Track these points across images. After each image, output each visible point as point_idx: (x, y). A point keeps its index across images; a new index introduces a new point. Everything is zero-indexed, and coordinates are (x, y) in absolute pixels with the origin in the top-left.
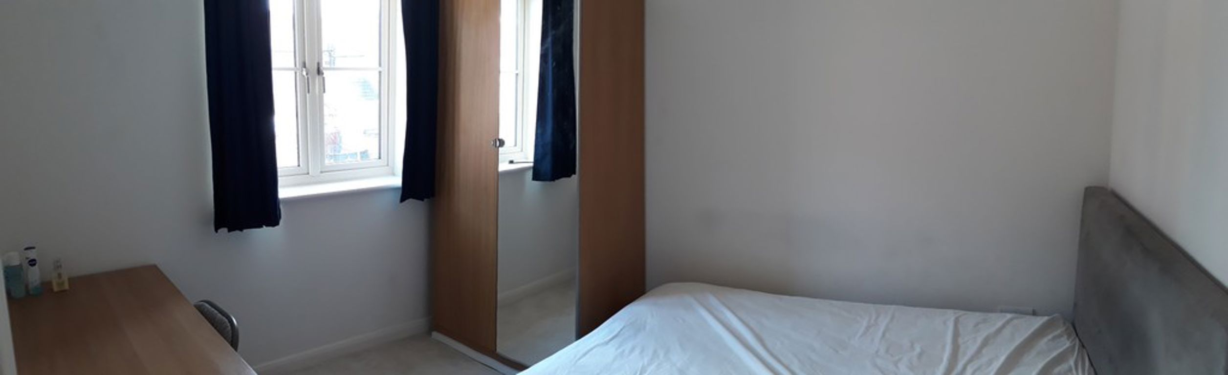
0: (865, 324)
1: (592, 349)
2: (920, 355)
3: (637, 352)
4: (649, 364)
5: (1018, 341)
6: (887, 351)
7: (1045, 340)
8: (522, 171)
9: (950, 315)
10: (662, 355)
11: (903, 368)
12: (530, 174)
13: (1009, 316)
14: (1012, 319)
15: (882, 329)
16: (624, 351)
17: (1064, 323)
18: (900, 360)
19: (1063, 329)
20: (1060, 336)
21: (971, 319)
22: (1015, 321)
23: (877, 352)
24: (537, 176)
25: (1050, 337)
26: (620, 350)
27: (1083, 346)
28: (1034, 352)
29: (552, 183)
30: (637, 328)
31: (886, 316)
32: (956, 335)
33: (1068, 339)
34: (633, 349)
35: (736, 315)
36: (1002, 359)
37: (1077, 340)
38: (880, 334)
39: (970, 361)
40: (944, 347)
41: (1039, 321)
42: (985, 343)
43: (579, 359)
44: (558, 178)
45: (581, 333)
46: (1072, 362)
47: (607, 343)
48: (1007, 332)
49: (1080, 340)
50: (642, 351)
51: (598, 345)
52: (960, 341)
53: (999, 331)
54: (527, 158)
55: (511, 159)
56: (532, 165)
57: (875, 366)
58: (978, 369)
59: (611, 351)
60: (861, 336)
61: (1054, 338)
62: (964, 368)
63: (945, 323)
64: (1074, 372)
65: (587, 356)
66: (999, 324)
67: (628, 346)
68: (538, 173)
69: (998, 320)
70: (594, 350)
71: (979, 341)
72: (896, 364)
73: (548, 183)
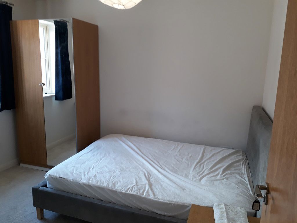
0: (173, 147)
1: (83, 155)
2: (190, 157)
3: (99, 154)
4: (103, 158)
5: (225, 155)
6: (180, 155)
7: (234, 156)
8: (51, 97)
9: (203, 147)
10: (107, 155)
11: (184, 160)
12: (54, 98)
13: (223, 148)
14: (224, 149)
15: (179, 149)
16: (94, 154)
17: (242, 152)
18: (184, 158)
19: (242, 154)
20: (239, 155)
21: (209, 149)
22: (225, 150)
23: (176, 155)
24: (57, 99)
25: (236, 155)
26: (93, 154)
27: (247, 159)
28: (229, 159)
29: (63, 101)
30: (98, 148)
31: (180, 145)
32: (204, 152)
33: (242, 156)
34: (97, 154)
35: (132, 143)
36: (218, 160)
37: (246, 157)
38: (178, 150)
39: (207, 160)
40: (199, 155)
41: (233, 150)
42: (213, 155)
43: (79, 158)
44: (65, 99)
45: (78, 151)
46: (241, 163)
47: (88, 153)
48: (221, 153)
49: (247, 157)
50: (100, 154)
51: (85, 154)
52: (205, 154)
53: (219, 152)
54: (52, 92)
55: (46, 92)
56: (55, 94)
57: (175, 158)
58: (210, 162)
59: (90, 154)
60: (172, 150)
61: (238, 156)
62: (205, 162)
63: (200, 149)
64: (242, 165)
65: (82, 157)
66: (219, 150)
67: (96, 153)
68: (57, 97)
69: (219, 149)
70: (84, 155)
71: (211, 154)
72: (182, 159)
73: (61, 101)
